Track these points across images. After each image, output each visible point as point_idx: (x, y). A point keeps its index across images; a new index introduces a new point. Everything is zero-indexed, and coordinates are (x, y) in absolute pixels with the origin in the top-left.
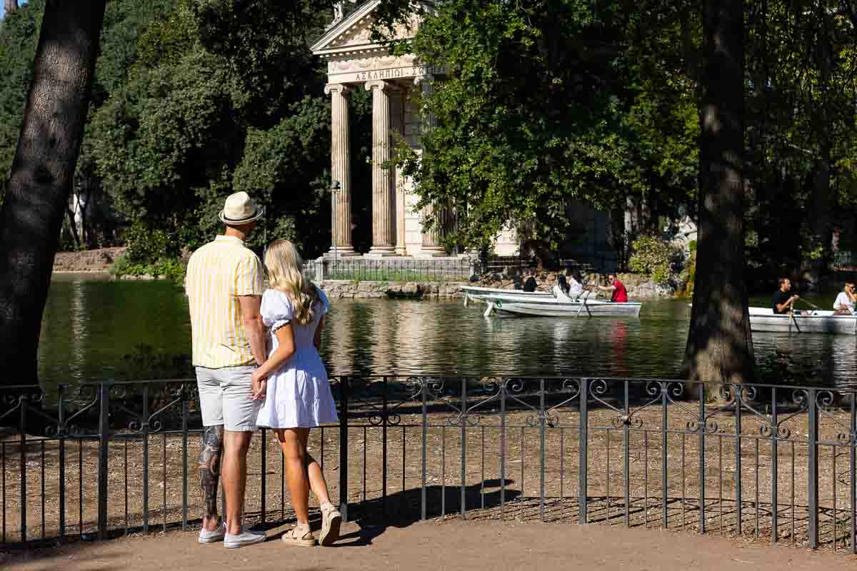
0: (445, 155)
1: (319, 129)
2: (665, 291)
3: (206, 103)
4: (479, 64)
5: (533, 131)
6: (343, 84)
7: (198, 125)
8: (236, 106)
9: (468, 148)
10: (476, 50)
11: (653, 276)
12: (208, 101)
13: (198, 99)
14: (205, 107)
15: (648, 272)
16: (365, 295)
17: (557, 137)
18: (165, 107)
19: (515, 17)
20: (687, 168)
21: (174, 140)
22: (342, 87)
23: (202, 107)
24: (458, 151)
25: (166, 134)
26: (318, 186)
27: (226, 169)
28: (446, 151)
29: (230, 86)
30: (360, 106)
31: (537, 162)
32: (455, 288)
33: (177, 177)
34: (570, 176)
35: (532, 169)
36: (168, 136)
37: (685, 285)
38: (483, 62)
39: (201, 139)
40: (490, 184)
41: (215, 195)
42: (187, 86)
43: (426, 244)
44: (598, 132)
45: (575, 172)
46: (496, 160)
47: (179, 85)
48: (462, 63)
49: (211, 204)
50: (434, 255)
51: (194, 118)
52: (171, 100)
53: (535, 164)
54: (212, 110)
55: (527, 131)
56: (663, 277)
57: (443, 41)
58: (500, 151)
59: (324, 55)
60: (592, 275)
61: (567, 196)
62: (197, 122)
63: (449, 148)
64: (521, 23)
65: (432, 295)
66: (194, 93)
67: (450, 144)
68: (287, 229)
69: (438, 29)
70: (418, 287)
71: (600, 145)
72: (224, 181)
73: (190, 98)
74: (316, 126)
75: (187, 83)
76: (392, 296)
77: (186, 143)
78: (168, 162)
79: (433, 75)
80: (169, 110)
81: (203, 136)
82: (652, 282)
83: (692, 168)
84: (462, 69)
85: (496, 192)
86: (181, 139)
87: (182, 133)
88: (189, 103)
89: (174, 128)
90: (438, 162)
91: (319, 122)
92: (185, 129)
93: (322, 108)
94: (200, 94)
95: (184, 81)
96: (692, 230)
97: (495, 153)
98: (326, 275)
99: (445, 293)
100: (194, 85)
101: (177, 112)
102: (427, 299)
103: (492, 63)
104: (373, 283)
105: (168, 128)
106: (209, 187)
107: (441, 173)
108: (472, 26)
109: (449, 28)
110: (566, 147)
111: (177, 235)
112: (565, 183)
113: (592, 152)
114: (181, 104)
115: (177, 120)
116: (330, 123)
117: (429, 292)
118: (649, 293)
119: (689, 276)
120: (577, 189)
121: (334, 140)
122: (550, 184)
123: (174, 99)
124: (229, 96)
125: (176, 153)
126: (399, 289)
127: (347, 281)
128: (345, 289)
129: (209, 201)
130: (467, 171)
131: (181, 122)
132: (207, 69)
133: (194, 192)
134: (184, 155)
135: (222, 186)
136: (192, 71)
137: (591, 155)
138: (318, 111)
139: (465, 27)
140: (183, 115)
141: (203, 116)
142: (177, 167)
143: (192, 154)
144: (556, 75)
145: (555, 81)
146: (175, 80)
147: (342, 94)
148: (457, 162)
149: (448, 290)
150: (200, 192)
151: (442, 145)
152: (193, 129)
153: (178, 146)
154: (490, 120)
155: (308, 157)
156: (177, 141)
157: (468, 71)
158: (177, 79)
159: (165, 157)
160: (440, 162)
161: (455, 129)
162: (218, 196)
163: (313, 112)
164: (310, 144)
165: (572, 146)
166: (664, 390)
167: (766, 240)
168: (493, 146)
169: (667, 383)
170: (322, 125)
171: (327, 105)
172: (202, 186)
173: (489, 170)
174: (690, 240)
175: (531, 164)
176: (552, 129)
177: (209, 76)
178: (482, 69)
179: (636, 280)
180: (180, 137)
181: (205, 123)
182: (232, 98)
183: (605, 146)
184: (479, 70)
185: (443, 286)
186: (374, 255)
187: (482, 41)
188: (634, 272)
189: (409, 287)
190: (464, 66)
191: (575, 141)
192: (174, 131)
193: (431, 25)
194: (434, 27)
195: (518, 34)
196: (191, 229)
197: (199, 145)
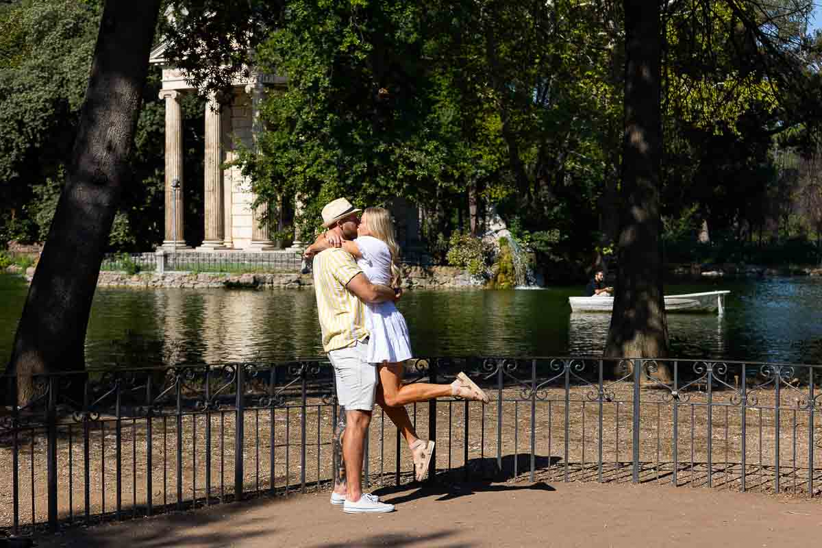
0: (281, 158)
1: (152, 131)
2: (479, 282)
3: (45, 106)
4: (317, 75)
5: (361, 137)
6: (177, 90)
7: (37, 126)
8: (73, 109)
9: (302, 151)
10: (314, 62)
11: (468, 269)
12: (47, 104)
13: (38, 101)
14: (44, 110)
15: (463, 265)
16: (205, 285)
17: (384, 142)
18: (5, 109)
19: (349, 33)
20: (479, 171)
21: (14, 140)
22: (175, 93)
23: (41, 109)
24: (293, 154)
25: (6, 134)
26: (151, 184)
27: (62, 168)
28: (282, 154)
29: (68, 90)
30: (189, 110)
31: (366, 165)
32: (289, 278)
33: (15, 175)
34: (395, 179)
35: (362, 171)
36: (8, 136)
37: (496, 277)
38: (319, 72)
39: (39, 139)
40: (323, 185)
41: (51, 192)
42: (26, 89)
43: (256, 238)
44: (421, 139)
45: (399, 175)
46: (329, 163)
47: (19, 89)
48: (301, 73)
49: (47, 200)
50: (263, 249)
51: (33, 120)
52: (12, 103)
53: (364, 167)
54: (51, 112)
55: (357, 137)
56: (478, 269)
57: (283, 53)
58: (332, 154)
59: (159, 63)
60: (414, 268)
61: (391, 196)
62: (36, 123)
63: (285, 151)
64: (355, 38)
65: (267, 286)
66: (35, 96)
67: (285, 148)
68: (120, 224)
69: (278, 41)
70: (254, 277)
71: (422, 151)
72: (61, 178)
73: (30, 101)
74: (149, 129)
75: (27, 87)
76: (230, 286)
77: (26, 143)
78: (7, 161)
79: (264, 84)
80: (10, 112)
81: (41, 137)
82: (467, 274)
83: (483, 171)
84: (301, 79)
85: (329, 191)
86: (20, 139)
87: (21, 133)
88: (29, 106)
89: (14, 129)
90: (274, 164)
91: (152, 125)
92: (24, 130)
93: (154, 112)
94: (39, 98)
95: (23, 85)
96: (502, 227)
97: (327, 156)
98: (166, 267)
99: (279, 283)
100: (34, 89)
101: (17, 114)
102: (262, 289)
103: (328, 74)
104: (211, 274)
105: (8, 129)
106: (45, 184)
107: (278, 174)
108: (310, 40)
109: (289, 41)
110: (392, 152)
111: (7, 229)
112: (391, 185)
113: (416, 157)
114: (21, 106)
115: (17, 121)
116: (164, 126)
117: (264, 283)
118: (465, 283)
119: (500, 269)
120: (402, 190)
121: (168, 141)
122: (378, 185)
123: (14, 101)
124: (67, 99)
125: (15, 152)
126: (236, 281)
127: (188, 273)
128: (186, 280)
129: (45, 197)
130: (301, 172)
131: (21, 124)
132: (46, 75)
133: (32, 189)
134: (23, 154)
135: (58, 183)
136: (31, 76)
137: (415, 160)
138: (150, 115)
139: (302, 41)
140: (23, 117)
141: (42, 118)
142: (16, 166)
143: (31, 153)
144: (383, 86)
145: (381, 91)
146: (15, 84)
147: (176, 99)
148: (292, 164)
149: (283, 280)
150: (38, 189)
151: (278, 148)
152: (32, 129)
153: (17, 146)
154: (323, 125)
155: (142, 158)
156: (17, 140)
157: (307, 81)
158: (18, 83)
159: (4, 156)
160: (276, 163)
161: (290, 133)
162: (55, 193)
163: (146, 116)
164: (143, 145)
165: (397, 151)
166: (710, 369)
167: (566, 237)
168: (326, 149)
169: (713, 363)
170: (154, 127)
171: (160, 110)
172: (39, 184)
173: (321, 171)
174: (500, 236)
175: (360, 167)
176: (380, 134)
177: (48, 81)
178: (319, 78)
179: (452, 273)
180: (19, 137)
181: (44, 125)
182: (70, 102)
183: (427, 151)
184: (317, 80)
185: (277, 277)
186: (206, 248)
187: (319, 54)
188: (451, 265)
189: (246, 278)
190: (303, 77)
191: (399, 146)
192: (13, 132)
193: (272, 38)
194: (274, 40)
195: (353, 48)
196: (20, 223)
197: (37, 145)
